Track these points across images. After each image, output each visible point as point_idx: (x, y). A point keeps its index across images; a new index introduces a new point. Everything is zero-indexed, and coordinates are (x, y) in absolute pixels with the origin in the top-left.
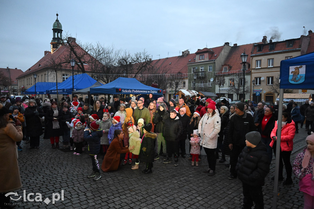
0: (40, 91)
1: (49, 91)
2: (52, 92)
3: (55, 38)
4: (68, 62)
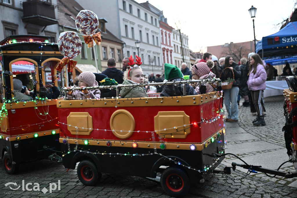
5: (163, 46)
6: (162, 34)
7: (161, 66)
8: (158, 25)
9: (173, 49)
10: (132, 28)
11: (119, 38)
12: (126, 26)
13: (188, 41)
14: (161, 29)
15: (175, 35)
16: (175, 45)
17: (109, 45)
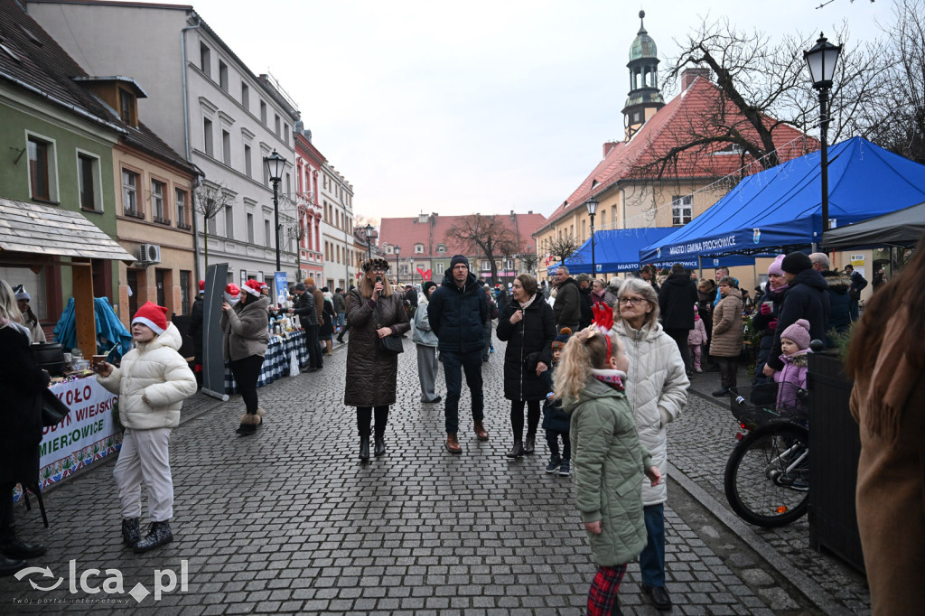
0: (606, 261)
1: (656, 253)
2: (673, 252)
3: (637, 91)
4: (702, 142)
5: (300, 202)
6: (299, 167)
7: (294, 254)
8: (292, 144)
9: (322, 211)
10: (226, 134)
11: (182, 155)
12: (207, 123)
13: (353, 198)
14: (297, 155)
15: (327, 178)
16: (325, 203)
17: (148, 171)
